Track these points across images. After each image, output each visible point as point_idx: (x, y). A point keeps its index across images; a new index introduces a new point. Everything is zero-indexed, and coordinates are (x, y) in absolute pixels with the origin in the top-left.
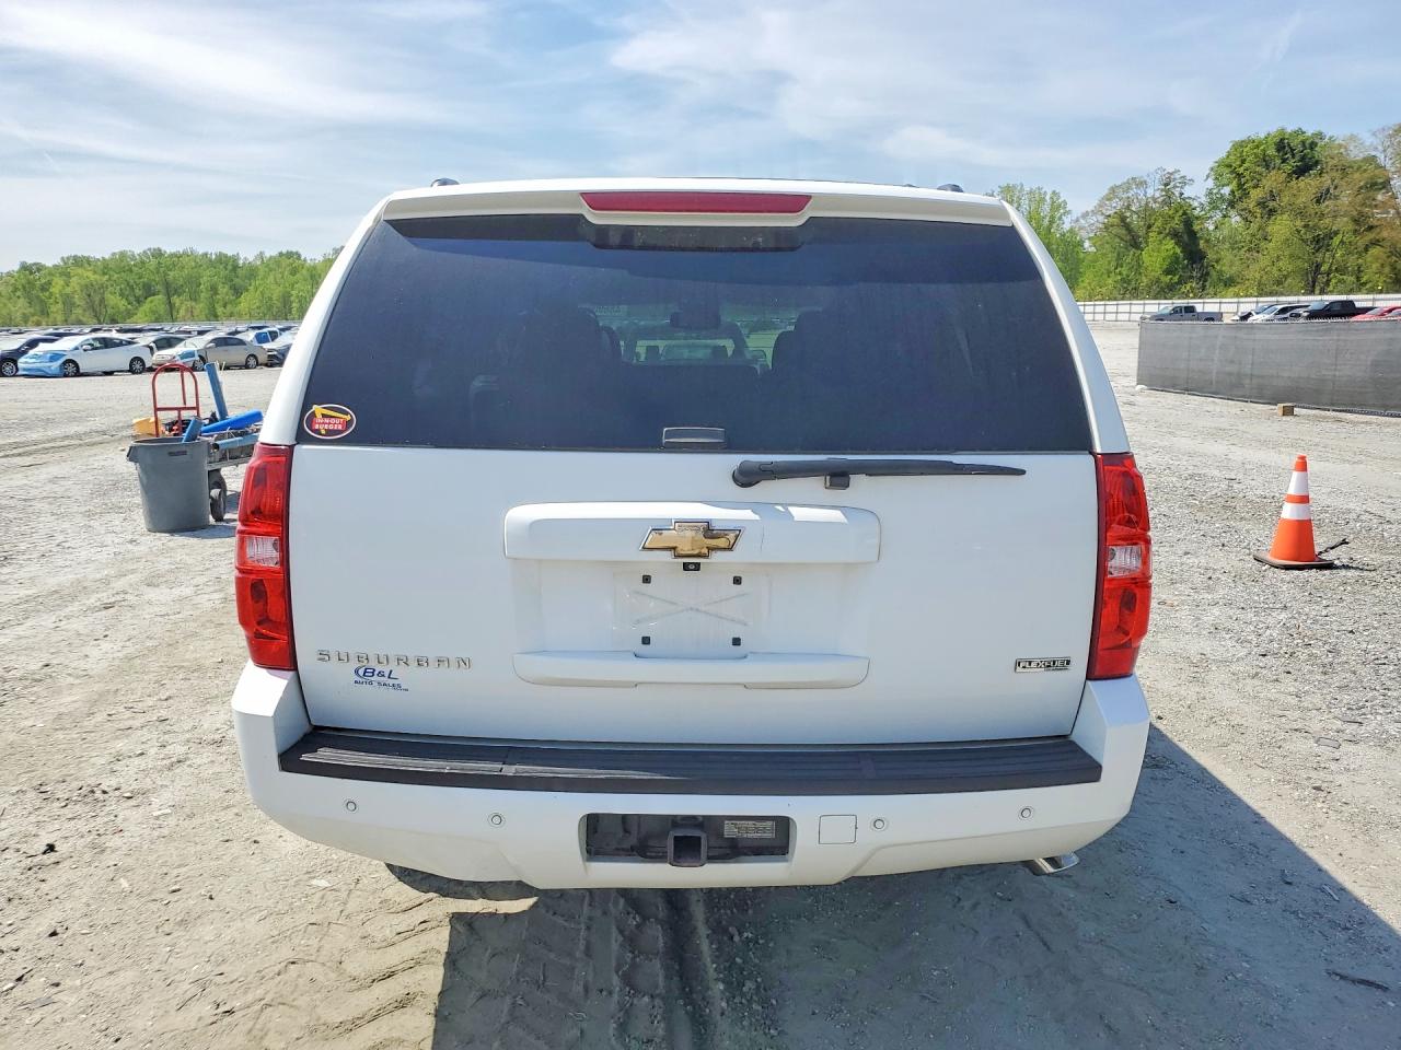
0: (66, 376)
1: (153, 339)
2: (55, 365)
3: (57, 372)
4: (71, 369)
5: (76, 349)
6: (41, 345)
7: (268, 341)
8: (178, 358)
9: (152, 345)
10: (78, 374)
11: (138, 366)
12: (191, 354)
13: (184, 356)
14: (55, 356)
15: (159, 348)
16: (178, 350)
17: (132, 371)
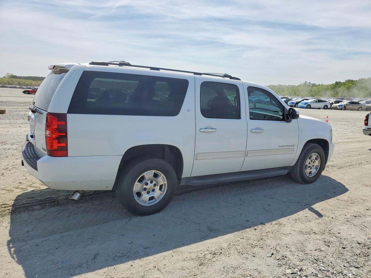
0: (307, 108)
1: (334, 101)
2: (305, 106)
3: (306, 107)
4: (309, 107)
5: (312, 102)
6: (305, 100)
7: (370, 104)
8: (338, 106)
9: (333, 102)
10: (310, 108)
11: (326, 107)
12: (342, 105)
13: (339, 106)
14: (306, 103)
15: (335, 103)
16: (340, 104)
17: (324, 108)
